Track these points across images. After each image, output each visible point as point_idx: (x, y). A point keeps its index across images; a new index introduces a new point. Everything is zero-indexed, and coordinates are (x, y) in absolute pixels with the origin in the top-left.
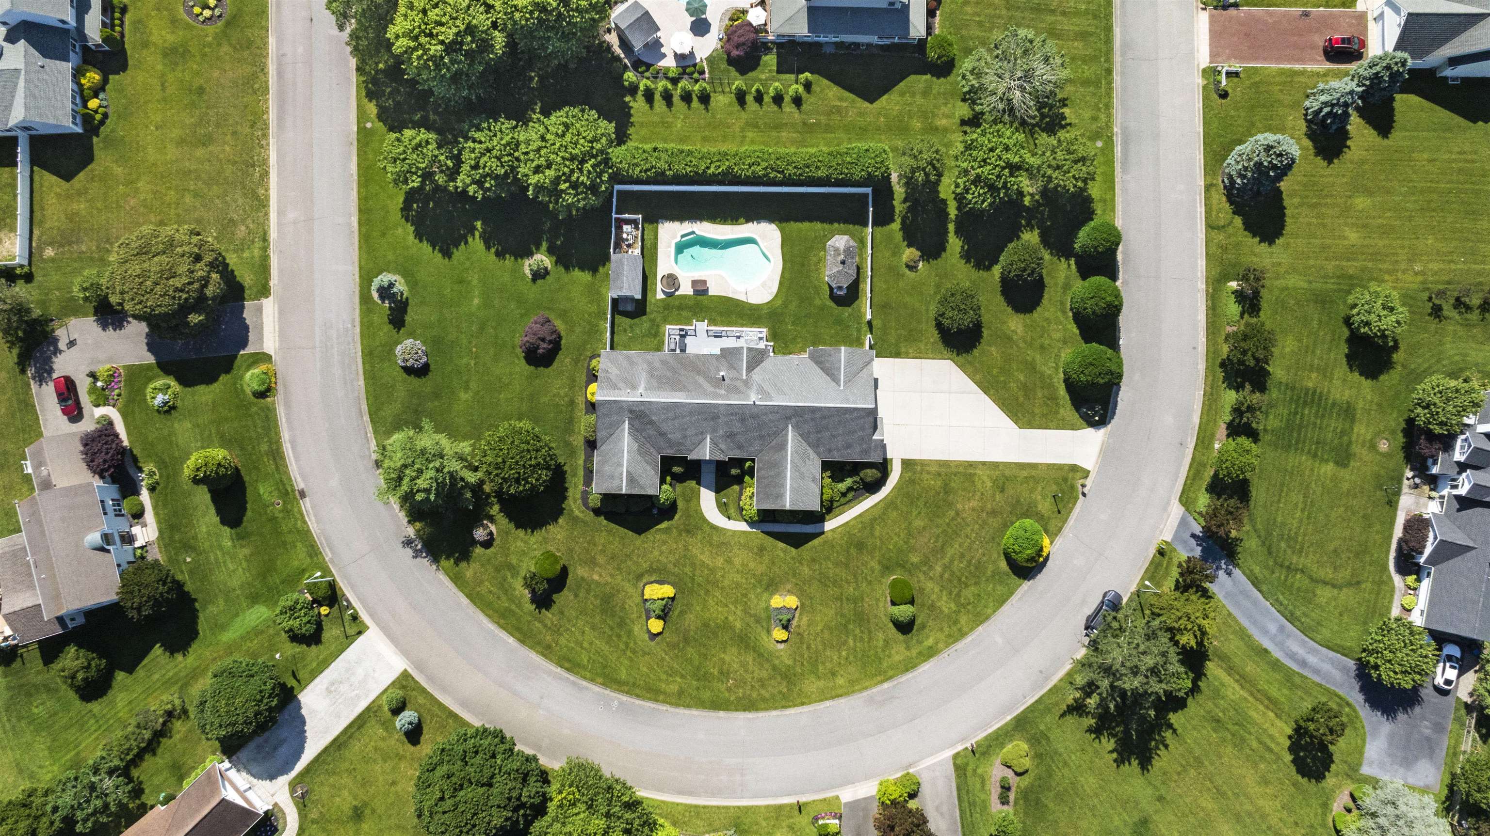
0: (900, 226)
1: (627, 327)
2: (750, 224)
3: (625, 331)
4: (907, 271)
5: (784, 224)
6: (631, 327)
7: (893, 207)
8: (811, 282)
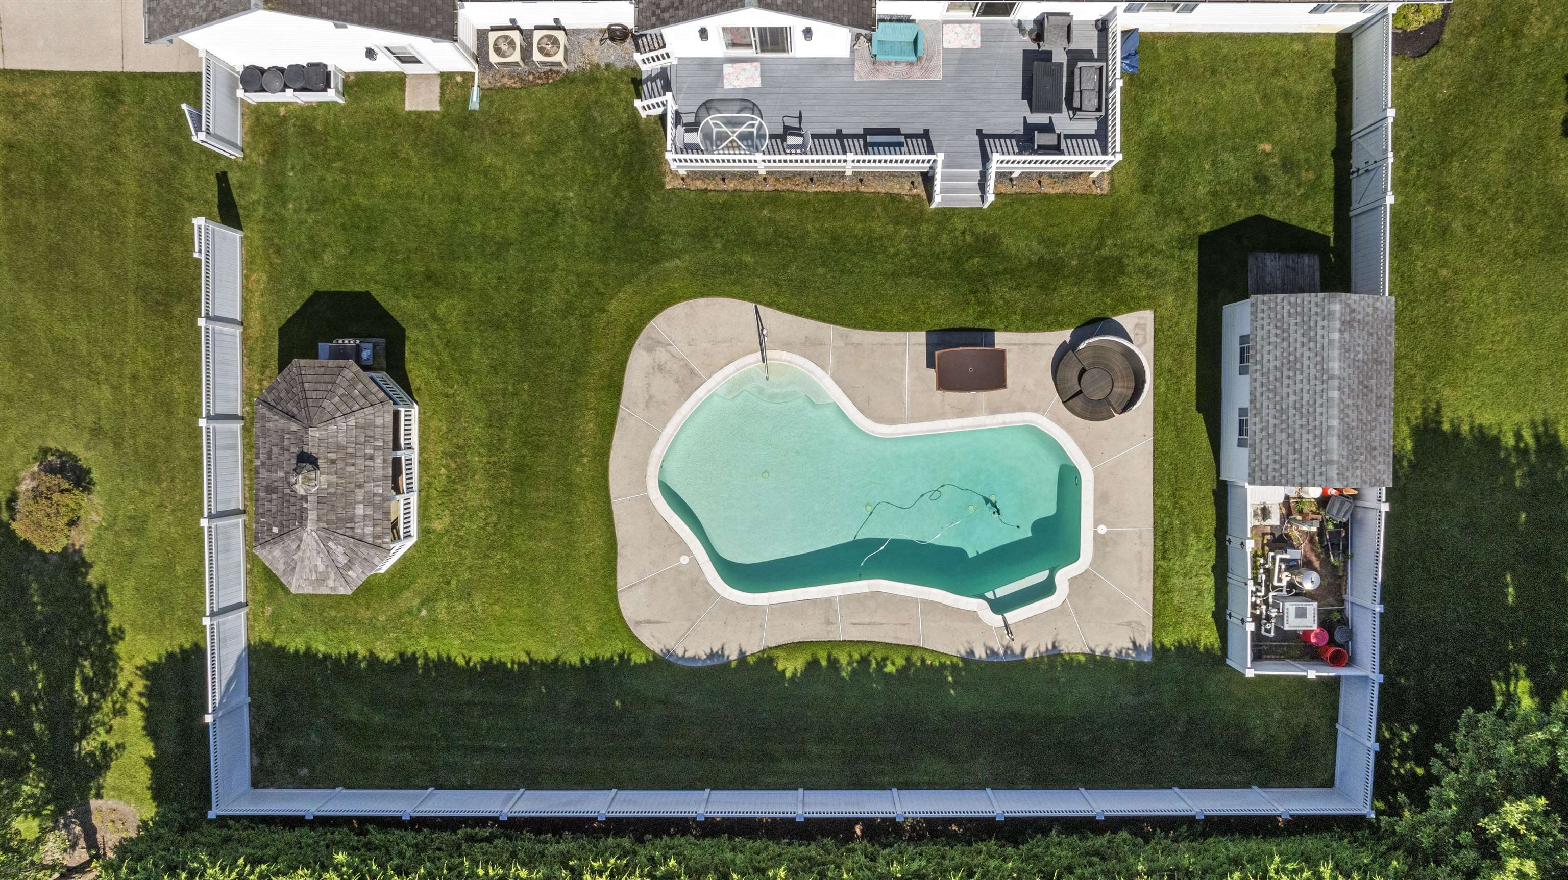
0: (120, 648)
1: (1279, 179)
2: (753, 647)
3: (1288, 165)
4: (85, 456)
5: (608, 650)
6: (1262, 179)
7: (152, 731)
8: (484, 397)
